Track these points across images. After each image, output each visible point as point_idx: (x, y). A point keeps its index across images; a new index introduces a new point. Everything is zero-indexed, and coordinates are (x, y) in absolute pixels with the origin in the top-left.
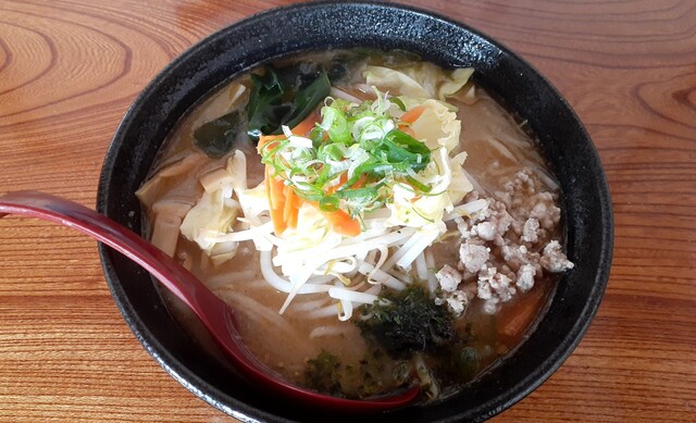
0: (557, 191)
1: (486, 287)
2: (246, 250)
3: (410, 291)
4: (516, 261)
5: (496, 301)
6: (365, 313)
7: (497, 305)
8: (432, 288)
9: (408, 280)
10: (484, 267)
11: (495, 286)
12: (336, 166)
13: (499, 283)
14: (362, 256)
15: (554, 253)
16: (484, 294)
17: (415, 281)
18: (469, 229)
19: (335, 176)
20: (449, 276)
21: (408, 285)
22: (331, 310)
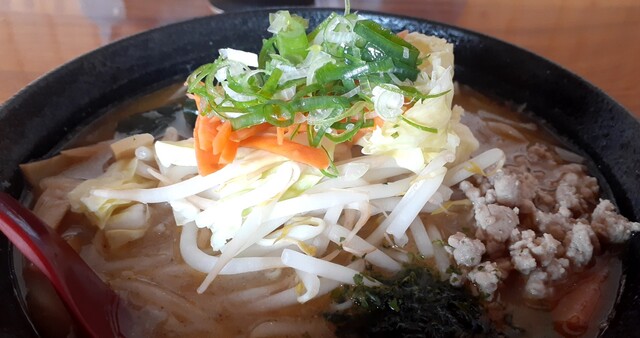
0: (583, 163)
1: (526, 252)
2: (161, 228)
3: (408, 272)
4: (558, 228)
5: (543, 276)
6: (342, 300)
7: (546, 283)
8: (443, 266)
9: (404, 258)
10: (515, 232)
11: (537, 250)
12: (290, 71)
13: (544, 247)
14: (334, 215)
15: (609, 213)
16: (525, 262)
17: (414, 259)
18: (483, 195)
19: (289, 84)
20: (466, 240)
21: (405, 265)
22: (286, 297)
